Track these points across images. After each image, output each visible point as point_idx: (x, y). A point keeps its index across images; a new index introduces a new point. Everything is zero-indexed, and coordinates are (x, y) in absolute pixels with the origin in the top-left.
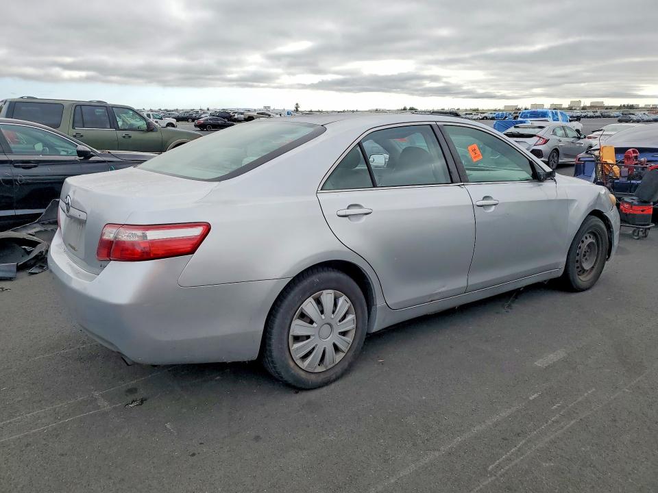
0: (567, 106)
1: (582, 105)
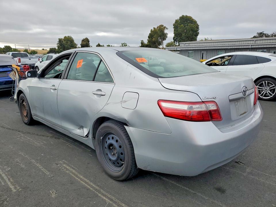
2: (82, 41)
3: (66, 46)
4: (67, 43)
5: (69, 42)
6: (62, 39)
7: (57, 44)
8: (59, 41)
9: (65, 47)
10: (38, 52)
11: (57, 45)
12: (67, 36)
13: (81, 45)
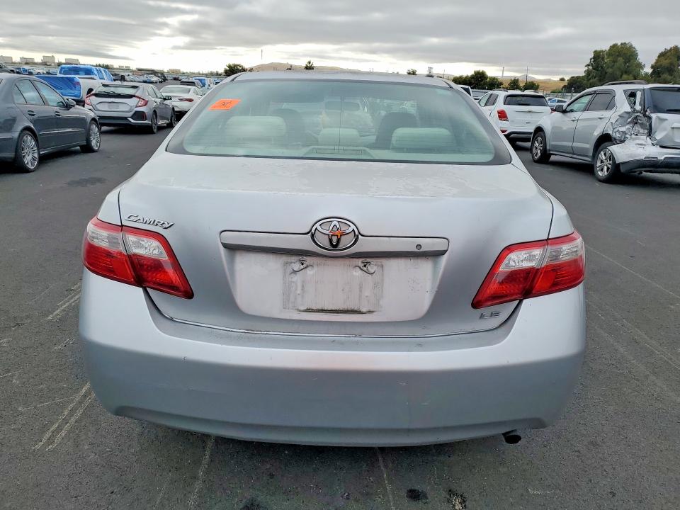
0: (40, 61)
1: (57, 61)
2: (659, 57)
3: (610, 70)
4: (614, 61)
5: (621, 60)
6: (602, 51)
7: (588, 65)
8: (594, 58)
9: (606, 73)
10: (541, 85)
11: (586, 68)
12: (619, 44)
13: (652, 67)
